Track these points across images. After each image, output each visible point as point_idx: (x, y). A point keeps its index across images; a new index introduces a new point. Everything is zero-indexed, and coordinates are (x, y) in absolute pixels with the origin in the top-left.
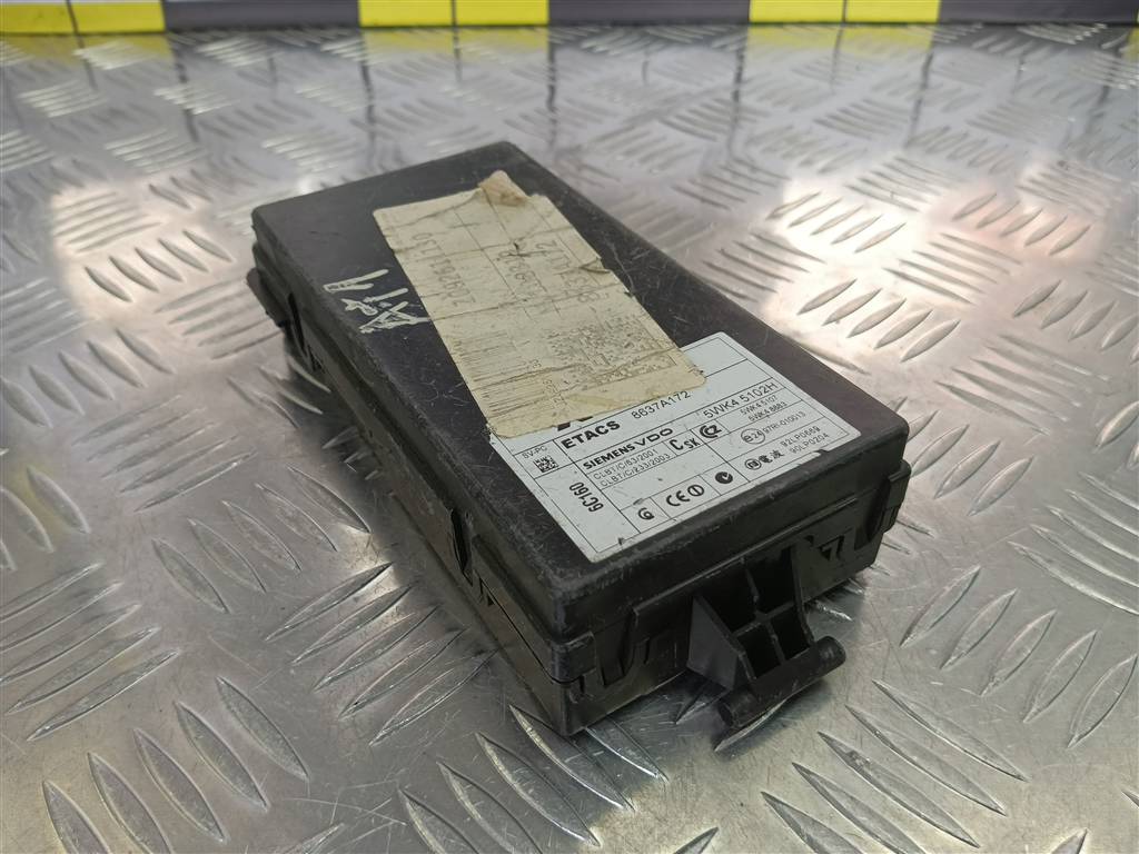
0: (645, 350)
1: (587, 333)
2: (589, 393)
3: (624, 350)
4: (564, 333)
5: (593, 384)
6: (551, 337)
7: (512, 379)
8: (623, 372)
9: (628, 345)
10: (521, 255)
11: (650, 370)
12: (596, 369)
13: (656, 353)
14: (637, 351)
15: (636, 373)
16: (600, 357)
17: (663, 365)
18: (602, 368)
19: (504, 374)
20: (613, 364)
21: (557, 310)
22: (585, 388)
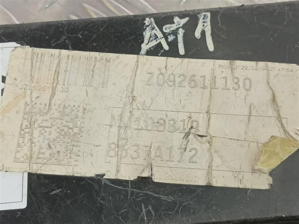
0: (40, 153)
1: (76, 130)
2: (22, 104)
3: (46, 142)
4: (83, 118)
5: (28, 110)
6: (85, 109)
7: (57, 73)
8: (27, 130)
9: (50, 147)
10: (187, 135)
11: (19, 145)
12: (40, 119)
13: (31, 157)
14: (41, 148)
15: (22, 136)
16: (49, 125)
17: (19, 155)
18: (39, 122)
19: (66, 71)
20: (39, 129)
21: (111, 126)
22: (26, 104)
